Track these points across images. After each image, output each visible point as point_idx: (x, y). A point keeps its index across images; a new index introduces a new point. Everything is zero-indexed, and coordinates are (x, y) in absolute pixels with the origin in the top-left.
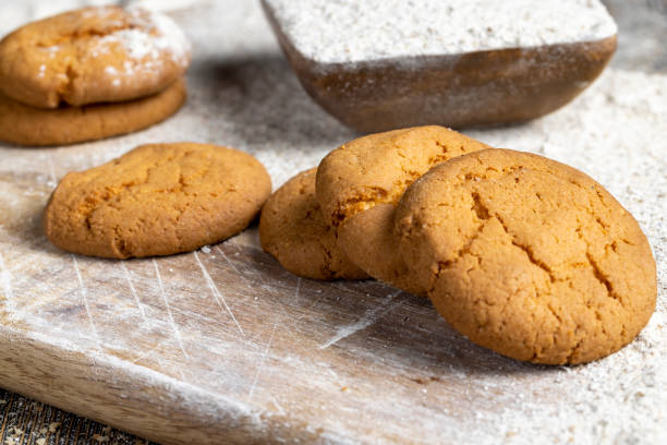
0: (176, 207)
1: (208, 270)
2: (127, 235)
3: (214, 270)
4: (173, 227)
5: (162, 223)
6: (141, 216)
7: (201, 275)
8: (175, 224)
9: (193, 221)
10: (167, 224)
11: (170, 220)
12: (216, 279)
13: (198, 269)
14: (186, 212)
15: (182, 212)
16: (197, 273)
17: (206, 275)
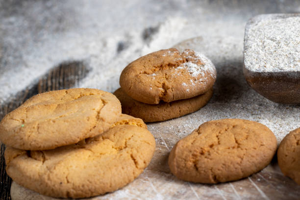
0: (239, 157)
1: (259, 187)
2: (217, 172)
3: (262, 187)
4: (239, 167)
5: (234, 165)
6: (223, 162)
7: (257, 190)
8: (240, 165)
9: (248, 163)
10: (237, 166)
11: (238, 163)
12: (265, 192)
13: (253, 187)
14: (244, 159)
15: (242, 159)
16: (254, 189)
17: (259, 190)
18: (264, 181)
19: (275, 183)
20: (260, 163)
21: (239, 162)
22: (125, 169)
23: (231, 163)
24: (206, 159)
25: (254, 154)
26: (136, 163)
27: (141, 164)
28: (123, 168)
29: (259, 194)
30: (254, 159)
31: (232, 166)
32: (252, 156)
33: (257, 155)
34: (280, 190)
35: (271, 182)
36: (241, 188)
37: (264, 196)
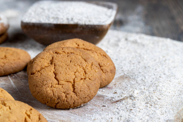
1: (12, 80)
3: (14, 80)
4: (2, 68)
7: (10, 81)
8: (3, 67)
12: (14, 82)
13: (9, 80)
14: (6, 64)
15: (5, 64)
16: (9, 81)
18: (16, 78)
19: (22, 79)
20: (16, 68)
21: (3, 66)
25: (13, 63)
29: (11, 83)
30: (12, 65)
32: (11, 64)
33: (15, 63)
34: (23, 82)
35: (20, 78)
36: (1, 80)
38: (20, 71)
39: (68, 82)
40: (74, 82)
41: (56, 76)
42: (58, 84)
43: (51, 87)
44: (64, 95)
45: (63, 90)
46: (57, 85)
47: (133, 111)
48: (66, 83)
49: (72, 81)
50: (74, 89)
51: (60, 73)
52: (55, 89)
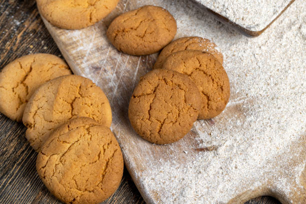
1: (139, 65)
3: (141, 66)
9: (140, 50)
12: (138, 71)
15: (138, 46)
16: (136, 66)
17: (138, 68)
18: (146, 63)
21: (135, 48)
22: (82, 21)
23: (131, 46)
24: (121, 37)
25: (147, 46)
26: (91, 19)
27: (94, 20)
28: (81, 20)
29: (134, 71)
30: (145, 49)
31: (130, 48)
33: (149, 47)
35: (148, 65)
36: (131, 61)
37: (136, 74)
38: (155, 53)
39: (158, 120)
40: (164, 123)
41: (150, 109)
42: (149, 120)
43: (142, 120)
44: (149, 132)
45: (150, 128)
46: (147, 120)
47: (200, 176)
48: (156, 121)
49: (162, 121)
50: (160, 131)
51: (155, 109)
52: (144, 124)
